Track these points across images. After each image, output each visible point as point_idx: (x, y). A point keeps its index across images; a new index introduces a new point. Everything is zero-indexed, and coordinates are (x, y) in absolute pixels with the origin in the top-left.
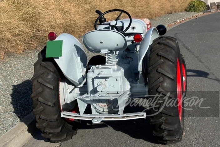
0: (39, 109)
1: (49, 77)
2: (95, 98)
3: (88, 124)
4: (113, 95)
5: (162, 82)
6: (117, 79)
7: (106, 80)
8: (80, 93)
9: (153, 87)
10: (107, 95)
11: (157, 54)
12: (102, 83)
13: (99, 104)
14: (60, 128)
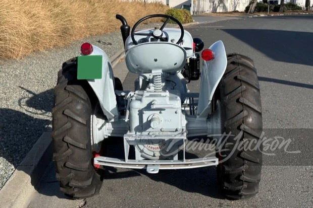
0: (64, 154)
1: (79, 107)
2: (143, 138)
3: (110, 172)
4: (169, 133)
5: (247, 117)
6: (177, 112)
7: (160, 113)
8: (113, 129)
9: (234, 123)
10: (161, 133)
11: (236, 78)
12: (156, 116)
13: (149, 146)
14: (91, 180)
